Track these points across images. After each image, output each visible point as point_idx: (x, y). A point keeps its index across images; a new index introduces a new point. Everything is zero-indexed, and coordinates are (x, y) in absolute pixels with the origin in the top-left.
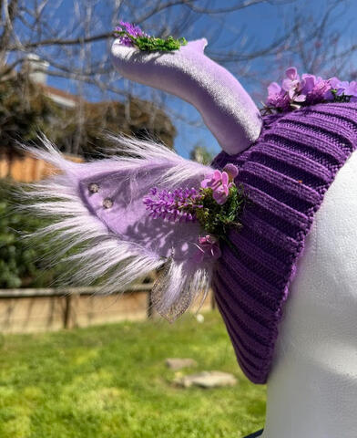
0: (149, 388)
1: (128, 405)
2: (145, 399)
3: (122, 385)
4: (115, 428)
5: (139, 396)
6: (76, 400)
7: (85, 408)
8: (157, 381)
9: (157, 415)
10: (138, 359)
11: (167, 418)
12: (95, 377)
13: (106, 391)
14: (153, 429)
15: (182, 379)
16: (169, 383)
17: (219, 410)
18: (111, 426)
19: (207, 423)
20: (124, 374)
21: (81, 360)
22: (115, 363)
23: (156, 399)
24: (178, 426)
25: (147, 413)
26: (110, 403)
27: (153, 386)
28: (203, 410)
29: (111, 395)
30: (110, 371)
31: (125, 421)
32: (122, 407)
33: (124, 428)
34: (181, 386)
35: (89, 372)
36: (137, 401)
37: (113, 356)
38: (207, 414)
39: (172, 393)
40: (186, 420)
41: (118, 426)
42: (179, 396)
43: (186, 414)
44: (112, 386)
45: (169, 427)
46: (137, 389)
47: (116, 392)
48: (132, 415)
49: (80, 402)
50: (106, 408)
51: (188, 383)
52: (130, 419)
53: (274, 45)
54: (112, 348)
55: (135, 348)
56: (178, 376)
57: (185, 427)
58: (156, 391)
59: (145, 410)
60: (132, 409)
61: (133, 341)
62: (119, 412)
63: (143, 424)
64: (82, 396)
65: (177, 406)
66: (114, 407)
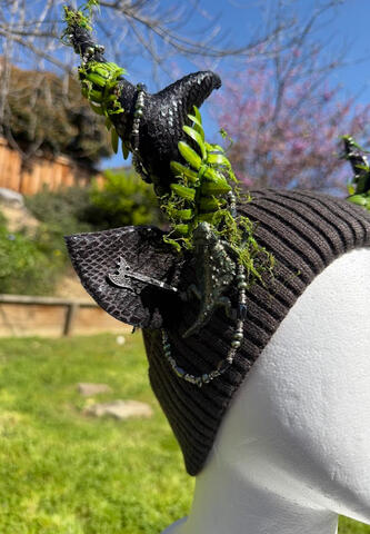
0: (56, 415)
1: (30, 432)
2: (50, 425)
3: (26, 410)
4: (14, 457)
5: (44, 422)
8: (66, 407)
9: (63, 445)
10: (47, 381)
11: (74, 449)
13: (6, 415)
14: (57, 460)
15: (94, 407)
16: (78, 410)
17: (131, 443)
18: (10, 455)
19: (116, 455)
20: (29, 397)
22: (20, 383)
23: (62, 427)
24: (84, 457)
25: (52, 442)
26: (11, 429)
27: (61, 412)
28: (113, 442)
29: (12, 420)
30: (13, 393)
31: (26, 450)
32: (23, 434)
33: (24, 458)
34: (92, 414)
36: (42, 428)
37: (17, 375)
38: (117, 447)
39: (81, 422)
40: (95, 452)
41: (18, 455)
42: (90, 426)
43: (97, 446)
44: (14, 409)
45: (75, 458)
46: (43, 415)
47: (18, 417)
48: (34, 443)
50: (5, 434)
51: (100, 411)
52: (32, 448)
53: (250, 46)
54: (18, 366)
55: (44, 368)
56: (90, 403)
57: (92, 459)
58: (63, 418)
59: (50, 439)
60: (36, 437)
61: (44, 360)
62: (20, 439)
63: (46, 454)
65: (86, 436)
66: (15, 433)
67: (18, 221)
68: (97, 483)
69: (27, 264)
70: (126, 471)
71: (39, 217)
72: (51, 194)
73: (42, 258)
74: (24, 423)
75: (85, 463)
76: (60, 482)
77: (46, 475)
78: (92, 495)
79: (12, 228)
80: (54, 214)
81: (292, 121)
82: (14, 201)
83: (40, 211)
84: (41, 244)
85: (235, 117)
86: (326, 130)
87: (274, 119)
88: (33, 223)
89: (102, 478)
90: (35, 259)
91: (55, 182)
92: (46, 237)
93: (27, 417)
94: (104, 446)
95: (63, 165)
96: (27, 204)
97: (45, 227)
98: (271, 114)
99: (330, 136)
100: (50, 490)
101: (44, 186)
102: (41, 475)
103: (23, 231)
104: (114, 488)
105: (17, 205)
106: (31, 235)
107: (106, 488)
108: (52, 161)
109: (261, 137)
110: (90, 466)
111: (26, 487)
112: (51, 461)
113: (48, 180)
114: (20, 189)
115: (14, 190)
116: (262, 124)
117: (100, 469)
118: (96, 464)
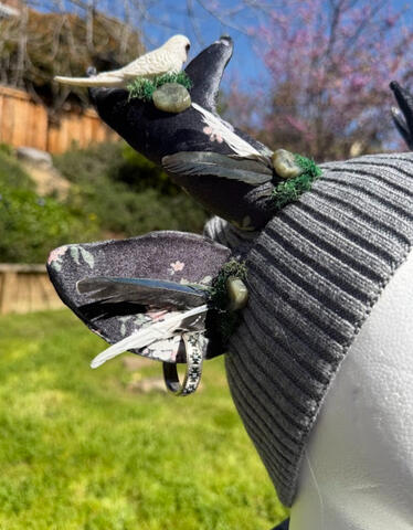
0: (100, 392)
1: (75, 412)
2: (95, 404)
3: (67, 388)
4: (59, 438)
5: (89, 400)
6: (11, 403)
7: (22, 414)
8: (111, 383)
9: (110, 424)
12: (35, 376)
13: (48, 394)
14: (105, 440)
15: (140, 382)
16: (124, 385)
17: (182, 421)
18: (54, 435)
19: (166, 433)
20: (71, 374)
21: (17, 354)
22: (61, 360)
23: (106, 405)
24: (133, 437)
25: (97, 422)
26: (53, 409)
27: (105, 389)
28: (162, 420)
29: (54, 400)
30: (53, 370)
31: (71, 431)
32: (67, 414)
33: (68, 439)
34: (138, 390)
35: (27, 370)
36: (86, 407)
37: (57, 350)
38: (167, 425)
39: (127, 399)
40: (143, 431)
41: (63, 436)
42: (137, 403)
43: (146, 425)
44: (55, 387)
45: (123, 438)
46: (86, 393)
47: (60, 396)
48: (79, 423)
49: (16, 406)
50: (48, 415)
51: (147, 386)
52: (78, 430)
54: (57, 341)
56: (136, 378)
57: (141, 437)
58: (107, 395)
59: (95, 419)
60: (80, 416)
62: (63, 419)
63: (92, 434)
64: (18, 399)
65: (133, 414)
66: (58, 413)
67: (48, 184)
68: (148, 464)
69: (60, 230)
70: (178, 451)
71: (69, 177)
72: (81, 152)
73: (76, 223)
74: (67, 402)
75: (133, 443)
76: (108, 464)
77: (93, 456)
78: (143, 477)
79: (42, 191)
80: (86, 174)
81: (349, 53)
82: (41, 161)
83: (70, 171)
84: (74, 208)
85: (283, 53)
86: (389, 61)
87: (328, 52)
88: (63, 185)
89: (153, 459)
90: (69, 224)
91: (84, 138)
92: (78, 201)
93: (70, 396)
94: (153, 424)
95: (92, 118)
96: (56, 164)
97: (77, 189)
98: (326, 47)
99: (395, 67)
100: (98, 473)
101: (73, 143)
102: (87, 457)
103: (53, 195)
104: (166, 469)
105: (45, 166)
106: (62, 198)
107: (158, 469)
108: (81, 114)
109: (314, 74)
110: (139, 446)
111: (73, 470)
112: (97, 442)
113: (77, 136)
114: (48, 148)
115: (41, 149)
116: (315, 59)
117: (150, 449)
118: (146, 443)
